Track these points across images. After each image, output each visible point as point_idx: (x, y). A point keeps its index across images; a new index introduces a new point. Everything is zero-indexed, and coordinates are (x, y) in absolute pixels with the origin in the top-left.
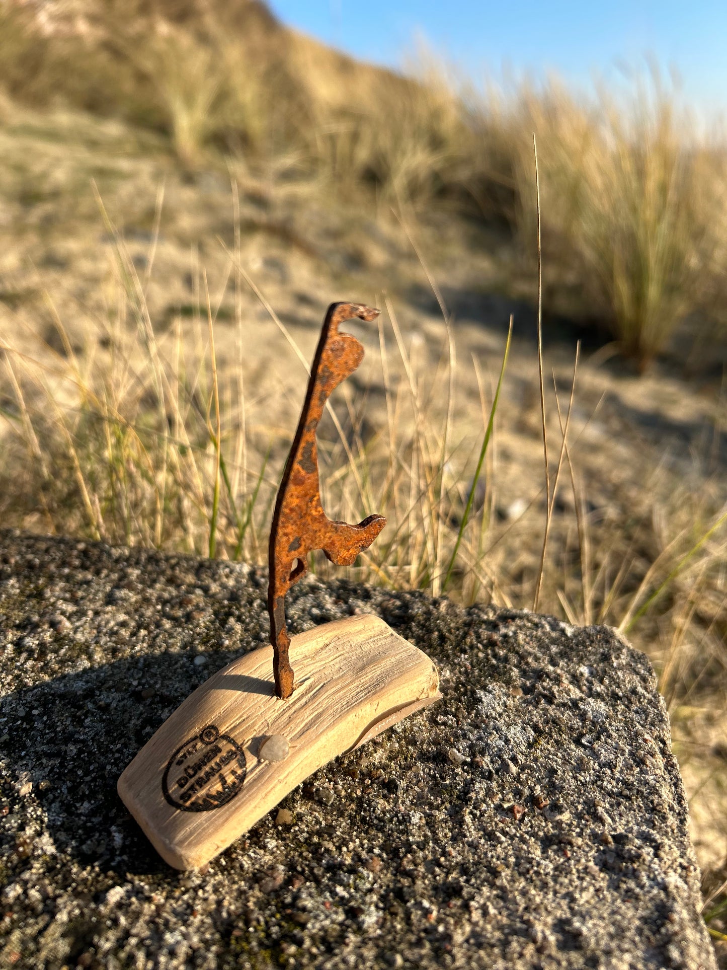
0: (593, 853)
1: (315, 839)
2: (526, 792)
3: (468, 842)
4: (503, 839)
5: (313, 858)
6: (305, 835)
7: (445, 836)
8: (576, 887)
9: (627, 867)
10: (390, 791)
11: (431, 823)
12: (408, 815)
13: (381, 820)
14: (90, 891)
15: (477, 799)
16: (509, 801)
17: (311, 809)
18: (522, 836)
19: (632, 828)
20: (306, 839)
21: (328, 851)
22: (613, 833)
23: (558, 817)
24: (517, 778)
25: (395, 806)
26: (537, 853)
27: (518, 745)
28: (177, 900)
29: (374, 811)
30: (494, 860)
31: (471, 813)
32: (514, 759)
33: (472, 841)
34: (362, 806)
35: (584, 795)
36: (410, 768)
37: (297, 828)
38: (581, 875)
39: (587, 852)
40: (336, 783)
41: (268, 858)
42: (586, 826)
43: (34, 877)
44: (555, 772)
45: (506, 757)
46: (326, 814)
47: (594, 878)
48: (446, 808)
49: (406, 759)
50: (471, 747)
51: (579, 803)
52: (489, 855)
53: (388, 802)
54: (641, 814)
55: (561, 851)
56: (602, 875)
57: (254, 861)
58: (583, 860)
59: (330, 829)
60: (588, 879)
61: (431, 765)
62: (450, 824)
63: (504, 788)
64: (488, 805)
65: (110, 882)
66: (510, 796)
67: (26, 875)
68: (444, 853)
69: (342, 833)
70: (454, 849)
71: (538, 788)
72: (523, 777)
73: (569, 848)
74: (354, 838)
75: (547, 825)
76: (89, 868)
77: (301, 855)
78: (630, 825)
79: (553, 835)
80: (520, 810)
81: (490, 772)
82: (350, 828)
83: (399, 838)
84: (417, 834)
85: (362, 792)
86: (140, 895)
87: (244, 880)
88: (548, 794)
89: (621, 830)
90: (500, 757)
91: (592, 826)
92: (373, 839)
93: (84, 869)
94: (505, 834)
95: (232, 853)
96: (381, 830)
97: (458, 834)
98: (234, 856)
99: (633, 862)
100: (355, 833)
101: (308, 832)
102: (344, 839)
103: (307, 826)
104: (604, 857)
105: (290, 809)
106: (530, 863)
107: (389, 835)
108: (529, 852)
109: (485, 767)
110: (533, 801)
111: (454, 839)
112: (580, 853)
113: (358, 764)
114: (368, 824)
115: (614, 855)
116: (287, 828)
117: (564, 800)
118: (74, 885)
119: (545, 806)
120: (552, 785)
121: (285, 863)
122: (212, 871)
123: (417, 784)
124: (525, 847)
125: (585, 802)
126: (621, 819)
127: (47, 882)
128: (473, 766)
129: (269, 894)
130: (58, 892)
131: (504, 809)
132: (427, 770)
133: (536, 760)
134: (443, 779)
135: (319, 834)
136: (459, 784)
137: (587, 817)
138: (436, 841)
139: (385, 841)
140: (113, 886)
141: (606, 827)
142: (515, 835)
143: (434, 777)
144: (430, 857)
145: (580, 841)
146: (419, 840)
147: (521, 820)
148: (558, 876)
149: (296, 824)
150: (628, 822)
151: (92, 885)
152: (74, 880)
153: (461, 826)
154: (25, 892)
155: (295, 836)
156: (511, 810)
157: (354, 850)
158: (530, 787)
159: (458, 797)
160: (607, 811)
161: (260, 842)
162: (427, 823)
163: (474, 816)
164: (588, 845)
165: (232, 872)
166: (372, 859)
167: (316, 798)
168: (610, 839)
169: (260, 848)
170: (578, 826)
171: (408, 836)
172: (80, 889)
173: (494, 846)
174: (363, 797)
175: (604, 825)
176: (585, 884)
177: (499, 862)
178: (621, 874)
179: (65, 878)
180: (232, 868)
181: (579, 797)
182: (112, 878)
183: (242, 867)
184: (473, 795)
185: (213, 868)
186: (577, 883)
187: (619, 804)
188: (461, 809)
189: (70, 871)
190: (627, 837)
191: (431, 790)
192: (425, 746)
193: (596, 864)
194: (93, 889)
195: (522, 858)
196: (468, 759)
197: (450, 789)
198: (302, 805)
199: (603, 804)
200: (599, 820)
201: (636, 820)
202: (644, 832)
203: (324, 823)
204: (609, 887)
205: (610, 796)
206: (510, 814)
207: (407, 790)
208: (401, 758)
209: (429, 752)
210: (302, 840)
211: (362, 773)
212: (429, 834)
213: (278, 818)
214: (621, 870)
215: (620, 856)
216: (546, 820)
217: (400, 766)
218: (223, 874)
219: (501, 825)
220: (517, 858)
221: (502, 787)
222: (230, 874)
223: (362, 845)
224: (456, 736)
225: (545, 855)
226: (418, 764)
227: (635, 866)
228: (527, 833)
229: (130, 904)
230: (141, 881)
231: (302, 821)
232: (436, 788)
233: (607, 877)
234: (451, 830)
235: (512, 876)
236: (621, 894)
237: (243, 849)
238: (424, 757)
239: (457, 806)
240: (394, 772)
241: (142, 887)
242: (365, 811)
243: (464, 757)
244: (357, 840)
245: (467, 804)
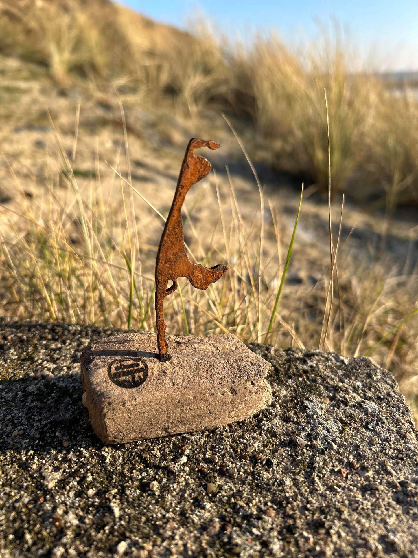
0: (390, 494)
1: (233, 500)
2: (345, 460)
3: (319, 493)
4: (339, 490)
5: (234, 512)
6: (226, 498)
7: (306, 491)
8: (386, 515)
9: (411, 500)
10: (269, 467)
11: (296, 484)
12: (283, 480)
13: (267, 485)
14: (105, 546)
15: (319, 467)
16: (337, 466)
17: (225, 481)
18: (349, 487)
19: (408, 477)
20: (227, 500)
21: (241, 507)
22: (398, 481)
23: (367, 474)
24: (338, 452)
25: (273, 475)
26: (359, 497)
27: (335, 432)
28: (159, 546)
29: (262, 479)
30: (337, 503)
31: (318, 476)
32: (334, 441)
33: (322, 493)
34: (254, 477)
35: (377, 459)
36: (276, 451)
37: (220, 494)
38: (387, 507)
39: (387, 494)
40: (236, 464)
41: (207, 515)
42: (383, 478)
43: (69, 541)
44: (359, 447)
45: (329, 440)
46: (235, 484)
47: (394, 508)
48: (302, 474)
49: (273, 446)
50: (309, 436)
51: (375, 464)
52: (334, 500)
53: (269, 473)
54: (411, 468)
55: (373, 494)
56: (398, 506)
57: (200, 517)
58: (386, 499)
59: (239, 493)
60: (391, 509)
61: (288, 448)
62: (307, 483)
63: (332, 459)
64: (326, 470)
65: (116, 539)
66: (337, 463)
67: (64, 540)
68: (308, 502)
69: (247, 494)
70: (313, 498)
71: (351, 457)
72: (341, 451)
73: (377, 492)
74: (255, 497)
75: (361, 480)
76: (102, 531)
77: (226, 511)
78: (407, 475)
79: (366, 485)
80: (345, 471)
81: (322, 450)
82: (251, 491)
83: (280, 495)
84: (290, 491)
85: (253, 468)
86: (137, 546)
87: (196, 530)
88: (357, 460)
89: (402, 478)
90: (326, 440)
91: (386, 478)
92: (266, 497)
93: (99, 532)
94: (339, 486)
95: (186, 514)
96: (269, 490)
97: (313, 489)
98: (187, 515)
99: (414, 497)
100: (254, 494)
101: (227, 496)
102: (249, 498)
103: (226, 492)
104: (396, 495)
105: (214, 483)
106: (358, 503)
107: (275, 494)
108: (355, 497)
109: (319, 447)
110: (350, 465)
111: (311, 492)
112: (384, 495)
113: (246, 451)
114: (261, 488)
115: (402, 494)
116: (215, 495)
117: (367, 463)
118: (95, 543)
119: (358, 468)
120: (359, 454)
121: (218, 516)
122: (176, 526)
123: (282, 461)
124: (352, 494)
125: (379, 463)
126: (401, 472)
127: (78, 543)
128: (312, 447)
129: (212, 537)
130: (86, 549)
131: (335, 472)
132: (286, 452)
133: (346, 440)
134: (297, 456)
135: (233, 496)
136: (307, 459)
137: (382, 472)
138: (302, 495)
139: (273, 498)
140: (119, 542)
141: (394, 478)
142: (345, 487)
143: (291, 456)
144: (301, 505)
145: (382, 487)
146: (291, 495)
147: (347, 478)
148: (374, 510)
149: (219, 492)
150: (405, 473)
151: (106, 542)
152: (94, 541)
153: (314, 484)
154: (66, 551)
155: (220, 500)
156: (339, 472)
157: (256, 505)
158: (346, 457)
159: (308, 467)
160: (392, 468)
161: (201, 505)
162: (294, 484)
163: (320, 477)
164: (387, 490)
165: (189, 525)
166: (268, 509)
167: (227, 475)
168: (398, 485)
169: (202, 509)
170: (378, 479)
171: (285, 493)
172: (100, 545)
173: (335, 495)
174: (254, 471)
175: (392, 476)
176: (390, 513)
177: (339, 504)
178: (408, 505)
179: (88, 540)
180: (188, 523)
181: (374, 461)
182: (117, 537)
183: (193, 521)
184: (316, 465)
185: (177, 524)
186: (385, 512)
187: (398, 463)
188: (312, 474)
189: (90, 535)
190: (407, 482)
191: (291, 463)
192: (282, 437)
193: (393, 500)
194: (107, 544)
195: (352, 501)
196: (309, 443)
197: (303, 461)
198: (219, 479)
199: (389, 464)
200: (389, 473)
201: (409, 472)
202: (415, 478)
203: (235, 489)
204: (403, 513)
205: (392, 459)
206: (339, 475)
207: (278, 465)
208: (270, 445)
209: (285, 441)
210: (225, 501)
211: (250, 457)
212: (296, 490)
213: (208, 489)
214: (407, 502)
215: (406, 494)
216: (360, 476)
217: (270, 450)
218: (183, 528)
219: (336, 482)
220: (349, 501)
221: (331, 458)
222: (187, 527)
223: (260, 501)
224: (299, 430)
225: (364, 498)
226: (280, 448)
227: (415, 499)
228: (351, 485)
229: (132, 552)
230: (135, 536)
231: (222, 489)
232: (294, 462)
233: (401, 508)
234: (308, 487)
235: (349, 512)
236: (410, 516)
237: (192, 510)
238: (283, 444)
239: (309, 472)
240: (268, 455)
241: (138, 541)
242: (257, 480)
243: (306, 442)
244: (257, 499)
245: (314, 470)
